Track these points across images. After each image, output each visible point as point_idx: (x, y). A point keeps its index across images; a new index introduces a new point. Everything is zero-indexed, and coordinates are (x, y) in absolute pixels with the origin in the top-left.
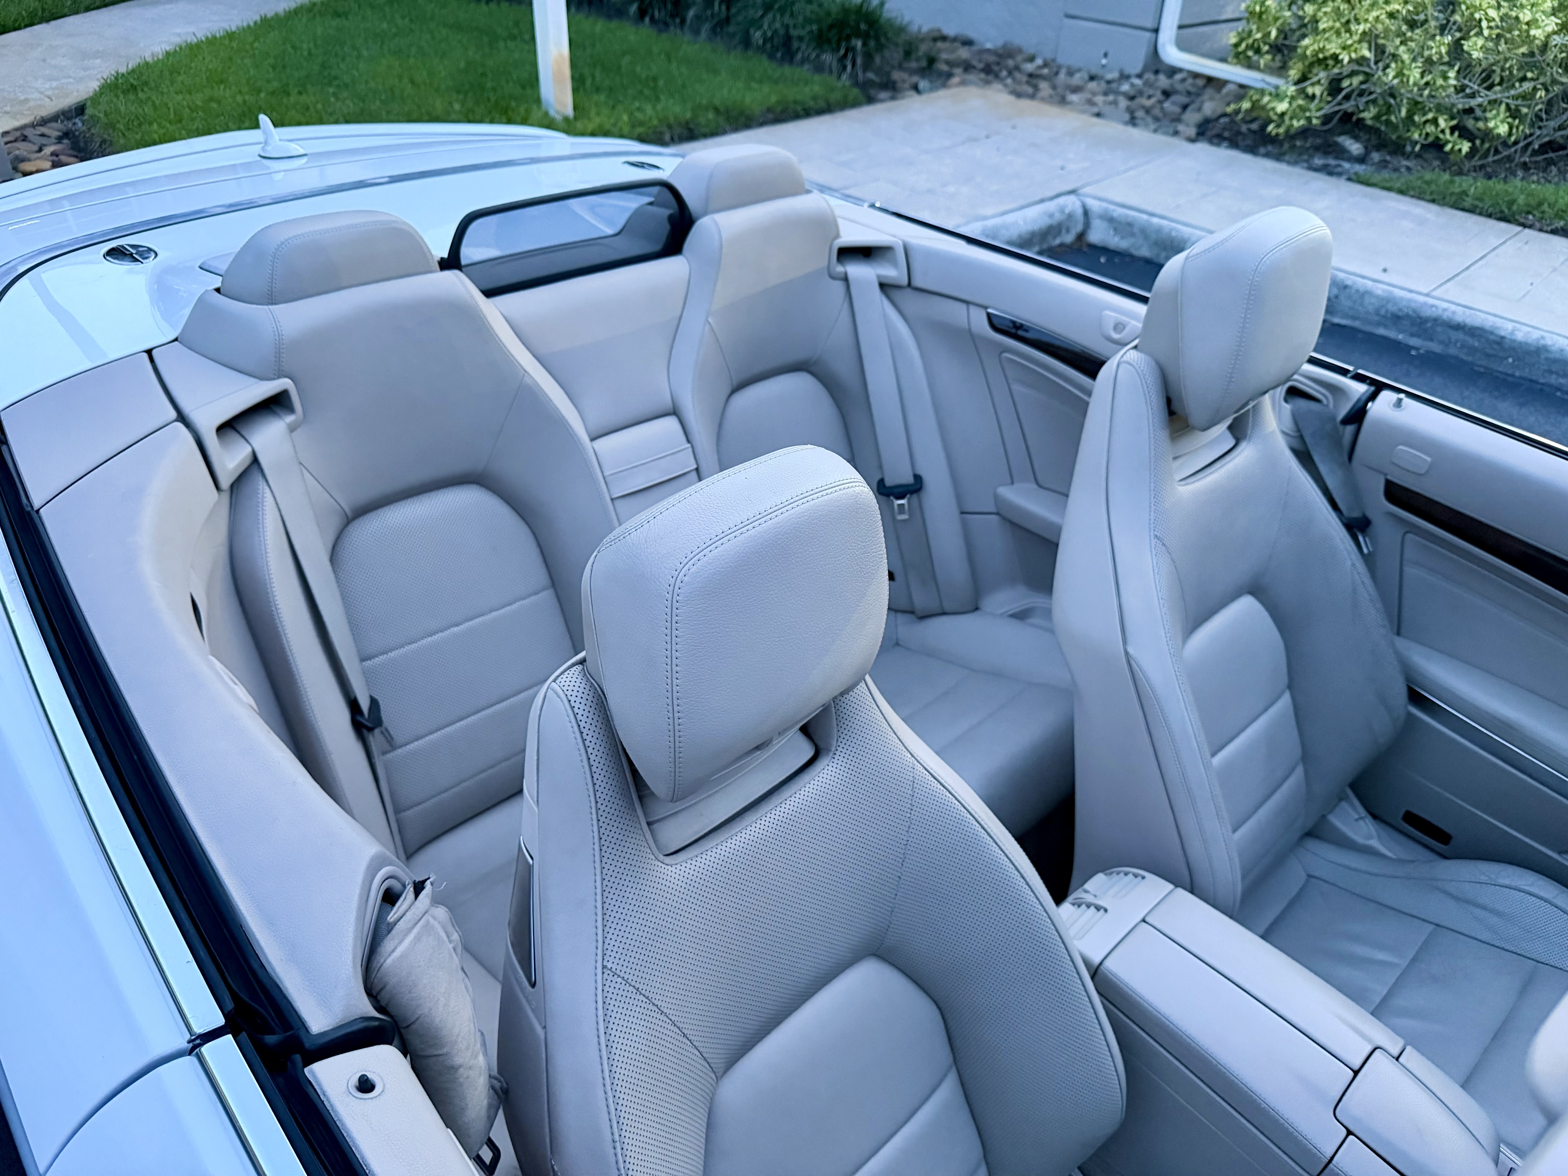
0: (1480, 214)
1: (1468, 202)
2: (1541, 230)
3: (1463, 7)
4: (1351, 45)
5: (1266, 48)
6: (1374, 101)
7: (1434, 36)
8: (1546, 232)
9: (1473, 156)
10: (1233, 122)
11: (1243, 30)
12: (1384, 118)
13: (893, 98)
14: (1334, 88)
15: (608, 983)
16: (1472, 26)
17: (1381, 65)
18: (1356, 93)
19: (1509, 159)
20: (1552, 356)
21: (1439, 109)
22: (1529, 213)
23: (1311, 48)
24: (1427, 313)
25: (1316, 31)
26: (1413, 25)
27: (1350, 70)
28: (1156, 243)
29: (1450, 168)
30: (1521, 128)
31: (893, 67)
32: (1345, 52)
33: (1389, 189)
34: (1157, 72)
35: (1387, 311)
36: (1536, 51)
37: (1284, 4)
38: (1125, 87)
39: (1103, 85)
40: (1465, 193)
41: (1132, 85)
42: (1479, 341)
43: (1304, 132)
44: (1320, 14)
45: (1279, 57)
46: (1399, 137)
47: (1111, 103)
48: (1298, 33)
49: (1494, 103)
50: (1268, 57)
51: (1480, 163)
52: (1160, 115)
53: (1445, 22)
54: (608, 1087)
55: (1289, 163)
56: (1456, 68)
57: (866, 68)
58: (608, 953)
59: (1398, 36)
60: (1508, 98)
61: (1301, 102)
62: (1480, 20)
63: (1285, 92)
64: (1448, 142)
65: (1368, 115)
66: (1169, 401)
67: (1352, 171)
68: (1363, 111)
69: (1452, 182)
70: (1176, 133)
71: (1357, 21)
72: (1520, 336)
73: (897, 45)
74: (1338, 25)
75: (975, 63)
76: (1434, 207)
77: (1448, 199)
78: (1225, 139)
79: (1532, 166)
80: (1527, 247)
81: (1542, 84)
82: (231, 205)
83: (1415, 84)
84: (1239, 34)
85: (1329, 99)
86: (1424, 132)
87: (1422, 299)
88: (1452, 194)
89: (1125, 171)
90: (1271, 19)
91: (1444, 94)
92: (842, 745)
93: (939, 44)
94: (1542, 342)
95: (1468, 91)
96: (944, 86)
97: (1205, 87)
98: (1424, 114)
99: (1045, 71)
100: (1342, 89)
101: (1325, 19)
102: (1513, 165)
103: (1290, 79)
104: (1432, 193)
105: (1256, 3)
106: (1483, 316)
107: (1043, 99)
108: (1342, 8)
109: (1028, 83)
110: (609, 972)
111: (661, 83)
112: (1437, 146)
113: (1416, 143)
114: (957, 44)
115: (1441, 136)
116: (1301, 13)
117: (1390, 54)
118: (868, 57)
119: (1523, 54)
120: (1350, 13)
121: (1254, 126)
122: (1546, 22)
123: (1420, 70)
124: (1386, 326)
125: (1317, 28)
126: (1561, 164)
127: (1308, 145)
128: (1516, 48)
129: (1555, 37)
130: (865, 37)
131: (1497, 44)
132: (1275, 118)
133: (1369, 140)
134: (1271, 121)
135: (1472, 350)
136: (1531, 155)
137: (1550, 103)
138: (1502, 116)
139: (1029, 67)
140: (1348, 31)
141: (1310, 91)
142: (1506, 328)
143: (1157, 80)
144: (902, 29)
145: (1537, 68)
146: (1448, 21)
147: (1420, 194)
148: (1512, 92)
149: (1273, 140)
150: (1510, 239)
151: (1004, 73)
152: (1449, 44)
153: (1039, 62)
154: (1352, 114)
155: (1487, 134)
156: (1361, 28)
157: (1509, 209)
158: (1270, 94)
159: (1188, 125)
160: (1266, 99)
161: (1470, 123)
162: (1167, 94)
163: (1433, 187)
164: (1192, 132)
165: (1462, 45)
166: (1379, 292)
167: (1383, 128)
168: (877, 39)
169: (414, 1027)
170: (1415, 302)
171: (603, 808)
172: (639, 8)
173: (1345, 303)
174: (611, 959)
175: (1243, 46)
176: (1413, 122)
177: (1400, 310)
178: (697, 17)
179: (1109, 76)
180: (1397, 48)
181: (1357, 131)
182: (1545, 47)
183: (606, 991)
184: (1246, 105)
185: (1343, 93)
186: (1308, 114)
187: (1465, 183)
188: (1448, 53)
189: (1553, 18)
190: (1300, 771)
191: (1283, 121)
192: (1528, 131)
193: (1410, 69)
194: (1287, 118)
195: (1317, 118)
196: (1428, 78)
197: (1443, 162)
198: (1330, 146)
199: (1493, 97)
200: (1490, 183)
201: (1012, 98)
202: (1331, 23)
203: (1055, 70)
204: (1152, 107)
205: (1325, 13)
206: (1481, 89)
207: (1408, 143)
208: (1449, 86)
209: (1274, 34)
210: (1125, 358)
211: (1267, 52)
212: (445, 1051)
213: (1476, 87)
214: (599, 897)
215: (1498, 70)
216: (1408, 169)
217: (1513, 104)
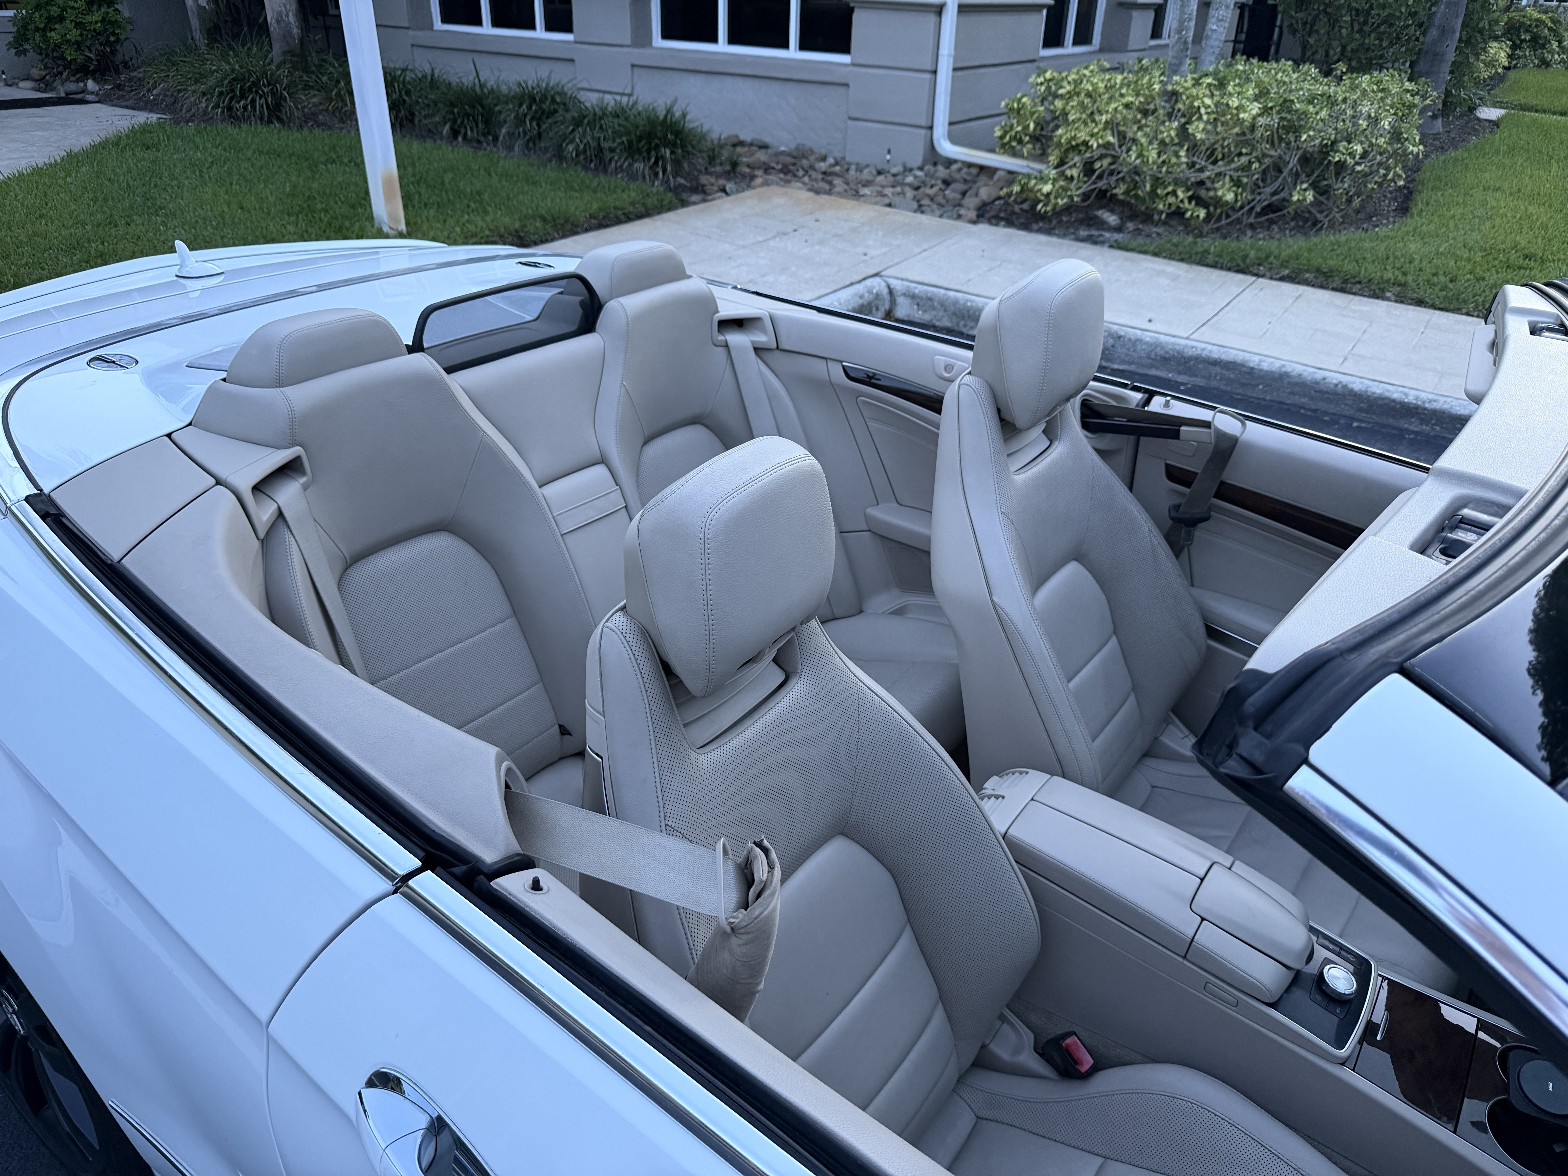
0: (1222, 268)
1: (1210, 259)
2: (1271, 278)
3: (1184, 97)
4: (1098, 133)
5: (1027, 138)
6: (1123, 179)
7: (1164, 122)
8: (1276, 279)
9: (1210, 221)
10: (1007, 204)
11: (1006, 125)
12: (1133, 193)
13: (704, 201)
14: (1088, 169)
16: (1192, 113)
17: (1124, 148)
18: (1106, 174)
19: (1239, 221)
20: (1293, 380)
21: (1177, 182)
22: (1259, 265)
23: (1065, 137)
24: (1190, 353)
25: (1067, 122)
26: (1145, 113)
27: (1099, 153)
28: (954, 314)
29: (1192, 232)
30: (1244, 195)
31: (700, 172)
32: (1093, 139)
33: (1144, 252)
34: (935, 164)
35: (1156, 355)
36: (1247, 132)
37: (1037, 100)
38: (910, 179)
39: (890, 179)
40: (1207, 251)
41: (916, 177)
42: (1234, 373)
43: (1068, 209)
44: (1068, 108)
45: (1038, 146)
46: (1147, 208)
47: (899, 194)
48: (1052, 125)
49: (1219, 174)
50: (1030, 146)
51: (1216, 226)
52: (943, 201)
53: (1170, 110)
55: (1059, 236)
56: (1185, 148)
57: (676, 175)
58: (668, 814)
59: (1135, 123)
60: (1230, 170)
61: (1062, 183)
62: (1199, 108)
63: (1048, 175)
64: (1187, 210)
65: (1120, 191)
66: (999, 411)
67: (1112, 239)
68: (1115, 188)
69: (1195, 243)
70: (959, 217)
71: (1100, 112)
72: (1265, 366)
73: (701, 151)
74: (1084, 116)
75: (773, 165)
76: (1183, 266)
77: (1193, 257)
78: (1002, 219)
79: (1258, 226)
80: (1261, 294)
81: (1255, 157)
82: (183, 318)
83: (1154, 163)
84: (1002, 127)
85: (1085, 179)
86: (1167, 203)
87: (1183, 342)
88: (1197, 253)
89: (920, 253)
90: (1027, 113)
91: (1178, 170)
92: (806, 668)
93: (739, 149)
94: (1283, 370)
95: (1197, 166)
96: (749, 187)
97: (978, 175)
98: (1165, 188)
99: (837, 169)
100: (1094, 171)
101: (1073, 112)
102: (1242, 226)
103: (1051, 164)
104: (1180, 254)
105: (1013, 101)
106: (1234, 352)
107: (839, 194)
108: (1086, 102)
109: (823, 179)
110: (670, 828)
111: (486, 196)
112: (1178, 213)
113: (1162, 212)
114: (754, 148)
115: (1181, 205)
116: (1052, 107)
117: (1130, 139)
118: (677, 163)
119: (1237, 134)
120: (1093, 106)
121: (1025, 206)
122: (1251, 107)
123: (1156, 151)
124: (1157, 368)
125: (1067, 120)
126: (1281, 223)
127: (1073, 219)
128: (1231, 129)
129: (1260, 119)
130: (673, 146)
131: (1216, 127)
132: (1042, 198)
133: (1123, 212)
134: (1040, 201)
135: (1229, 381)
136: (1256, 217)
137: (1264, 172)
138: (1227, 186)
139: (823, 166)
140: (1094, 121)
141: (1068, 173)
142: (1253, 361)
143: (936, 171)
144: (703, 137)
145: (1249, 145)
146: (1174, 110)
147: (1171, 255)
148: (1233, 166)
149: (1042, 217)
150: (1247, 287)
151: (801, 173)
152: (1176, 129)
153: (831, 160)
154: (1106, 191)
155: (1218, 202)
156: (1104, 118)
157: (1244, 262)
158: (1036, 178)
159: (969, 209)
160: (1033, 182)
161: (1203, 193)
162: (947, 183)
163: (1181, 249)
164: (973, 214)
165: (1187, 129)
166: (1148, 339)
167: (1133, 201)
168: (683, 146)
170: (1179, 345)
172: (452, 129)
173: (1121, 351)
174: (671, 819)
175: (1008, 138)
176: (1157, 195)
177: (1167, 353)
178: (510, 134)
179: (894, 170)
180: (1136, 133)
181: (1112, 205)
182: (1253, 127)
184: (1016, 188)
185: (1097, 173)
186: (1069, 193)
187: (1205, 243)
188: (1177, 135)
189: (1255, 104)
190: (1132, 699)
191: (1050, 201)
192: (1250, 197)
193: (1148, 151)
194: (1052, 197)
195: (1078, 196)
196: (1164, 157)
197: (1186, 227)
198: (1091, 219)
199: (1218, 170)
200: (1226, 242)
201: (811, 194)
202: (1078, 115)
203: (846, 167)
204: (935, 195)
205: (1073, 107)
206: (1207, 164)
207: (1155, 213)
208: (1182, 163)
209: (1032, 126)
210: (963, 381)
211: (1028, 142)
213: (1203, 163)
215: (1220, 149)
216: (1158, 234)
217: (1235, 175)
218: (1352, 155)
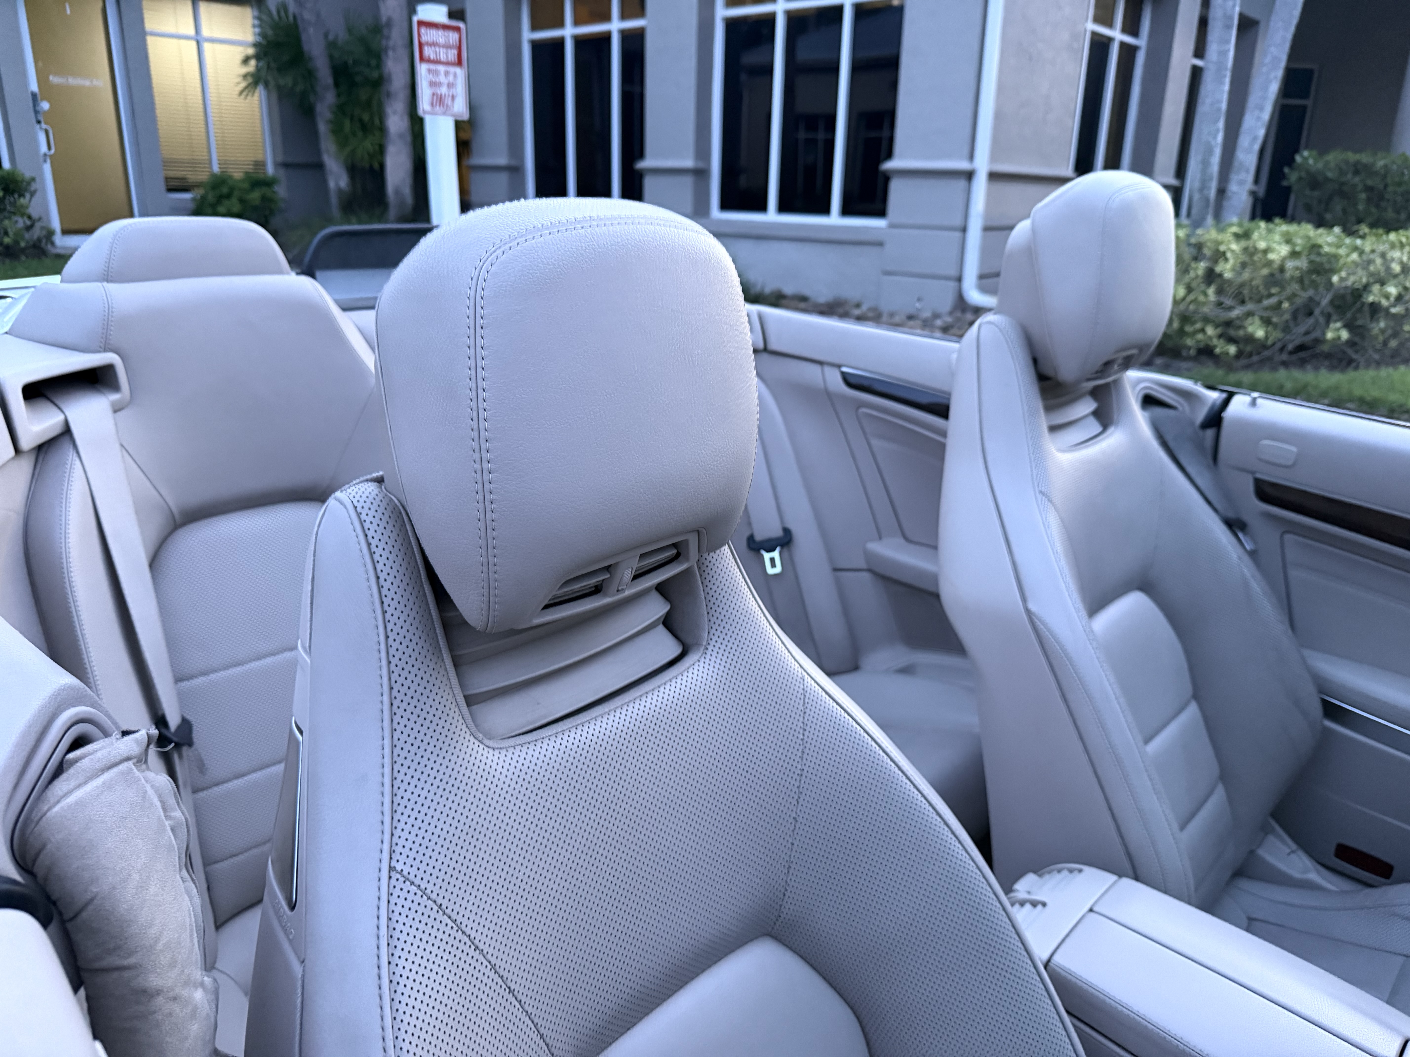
3: (1210, 245)
7: (1190, 263)
9: (1241, 357)
15: (396, 892)
16: (1219, 256)
19: (1269, 359)
21: (1205, 320)
29: (1223, 366)
30: (1275, 333)
34: (963, 311)
36: (1276, 273)
38: (938, 324)
39: (920, 323)
41: (944, 322)
46: (1174, 344)
49: (1249, 314)
51: (1248, 361)
53: (1197, 252)
54: (390, 1043)
56: (1213, 287)
58: (398, 849)
60: (1259, 309)
62: (1225, 252)
64: (1216, 347)
66: (1035, 361)
79: (1291, 363)
81: (1285, 297)
86: (1195, 339)
91: (1207, 309)
92: (715, 638)
93: (781, 302)
95: (1226, 305)
98: (1193, 325)
99: (870, 315)
102: (1274, 362)
110: (398, 876)
112: (1207, 350)
114: (796, 300)
115: (1210, 342)
119: (1266, 275)
122: (1279, 249)
126: (1314, 361)
128: (1259, 270)
129: (1289, 261)
131: (1244, 268)
136: (1287, 355)
137: (1294, 313)
138: (1257, 324)
139: (857, 312)
143: (964, 317)
145: (1278, 285)
146: (1200, 252)
148: (1262, 305)
152: (1203, 269)
153: (864, 308)
155: (1250, 339)
161: (1232, 332)
165: (1214, 269)
169: (84, 915)
171: (396, 645)
174: (403, 859)
176: (1185, 332)
179: (924, 317)
182: (1282, 269)
183: (392, 902)
187: (1236, 375)
188: (1204, 274)
190: (1220, 792)
192: (1281, 336)
196: (1190, 294)
197: (1217, 361)
199: (1247, 310)
200: (1259, 375)
203: (878, 313)
206: (1235, 304)
207: (1183, 349)
208: (1210, 302)
212: (132, 961)
213: (1231, 302)
214: (387, 770)
215: (1248, 289)
216: (1187, 369)
217: (1265, 314)
218: (1387, 296)
